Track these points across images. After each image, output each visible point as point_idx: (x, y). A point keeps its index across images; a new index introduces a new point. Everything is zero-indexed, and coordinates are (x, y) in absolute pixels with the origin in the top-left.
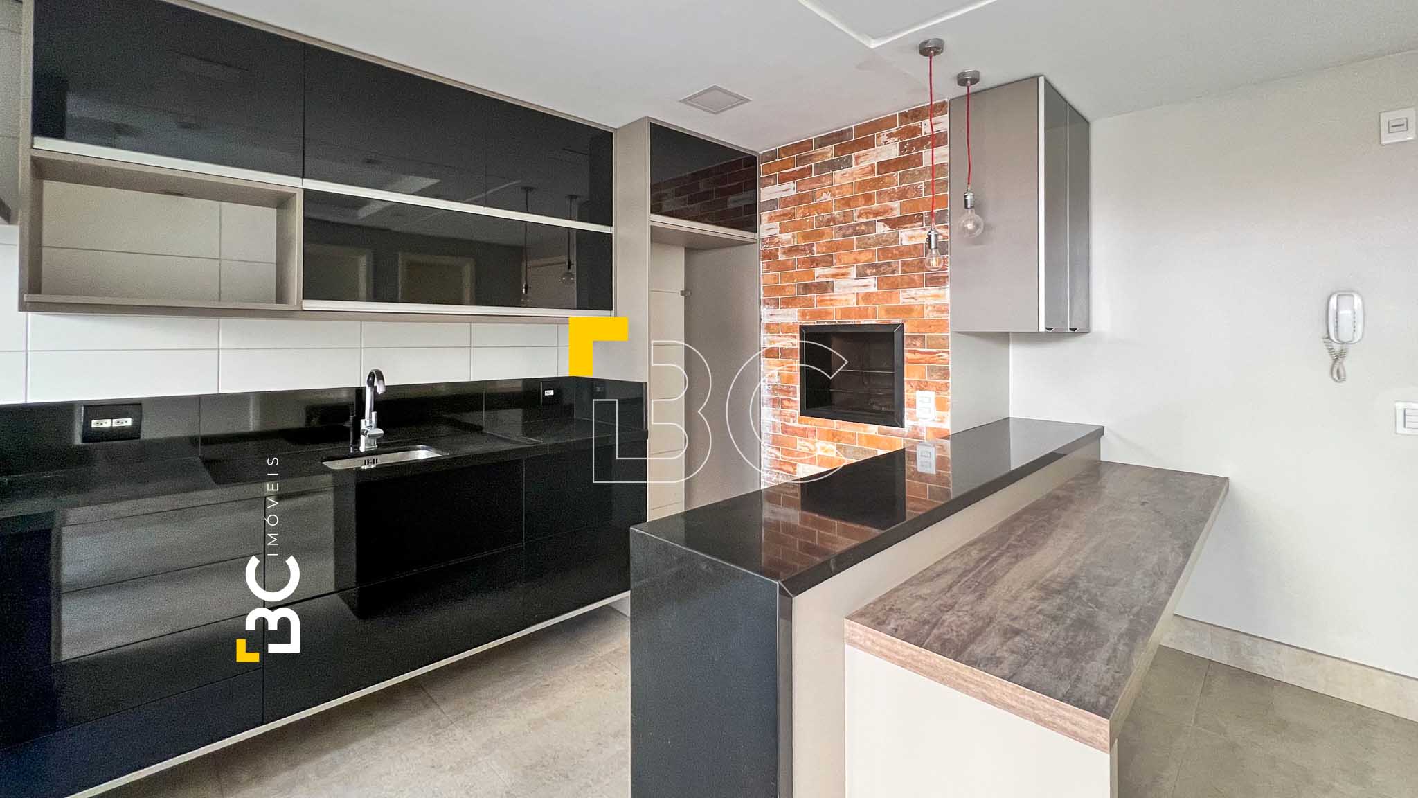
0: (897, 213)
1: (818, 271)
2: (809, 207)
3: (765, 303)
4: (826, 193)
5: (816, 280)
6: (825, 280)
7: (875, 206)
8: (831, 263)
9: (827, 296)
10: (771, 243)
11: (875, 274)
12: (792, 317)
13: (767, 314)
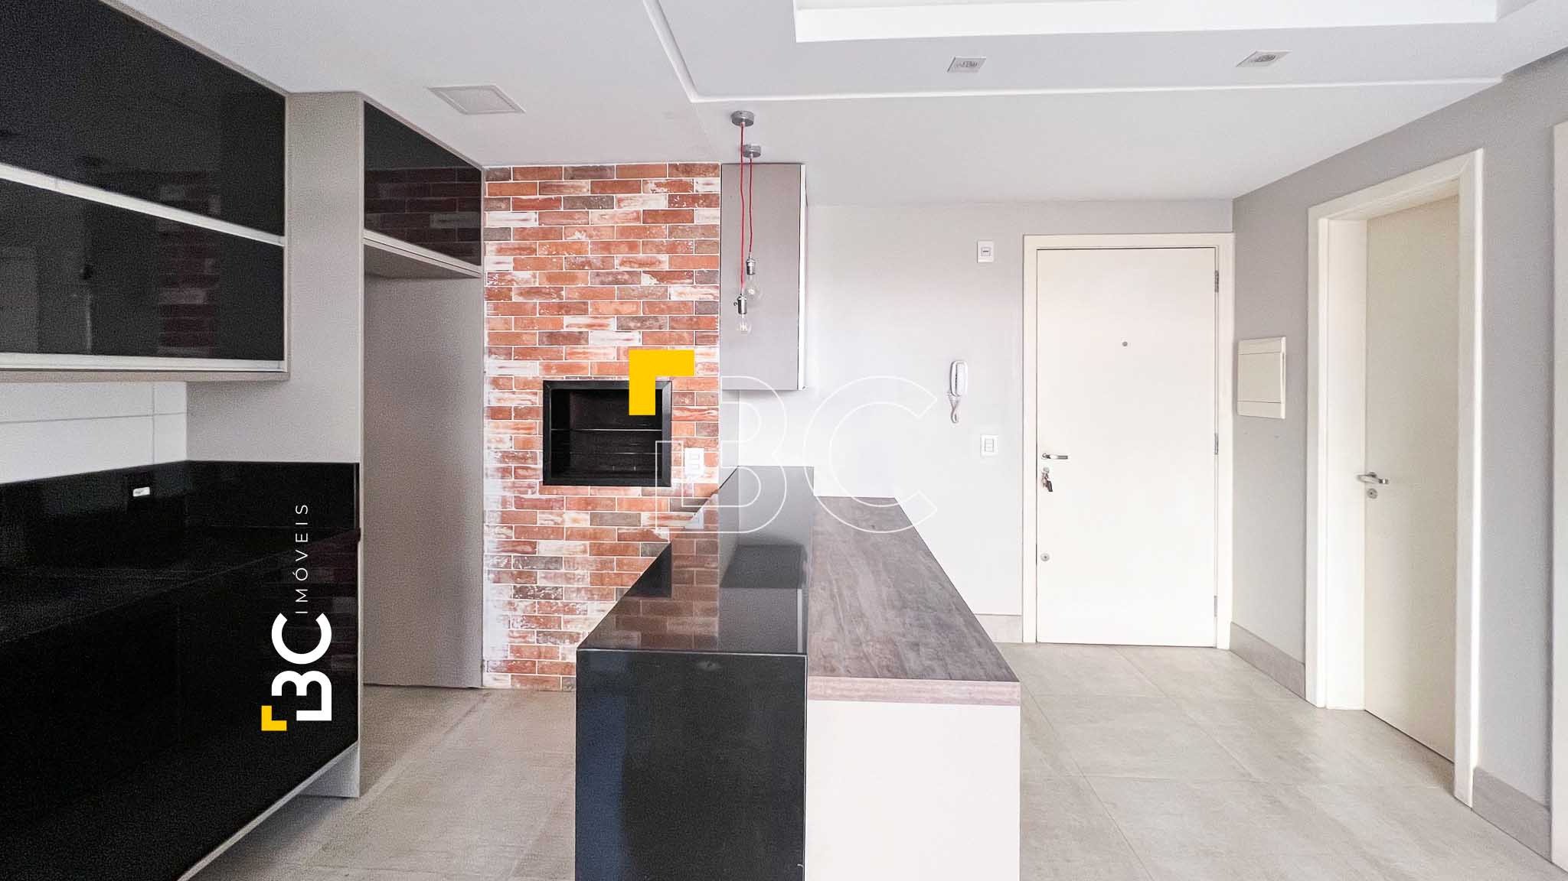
0: (666, 267)
1: (567, 320)
2: (556, 245)
3: (490, 353)
4: (580, 232)
5: (565, 330)
6: (576, 330)
7: (641, 256)
8: (585, 312)
9: (579, 348)
10: (500, 280)
11: (639, 328)
12: (533, 370)
13: (493, 366)
